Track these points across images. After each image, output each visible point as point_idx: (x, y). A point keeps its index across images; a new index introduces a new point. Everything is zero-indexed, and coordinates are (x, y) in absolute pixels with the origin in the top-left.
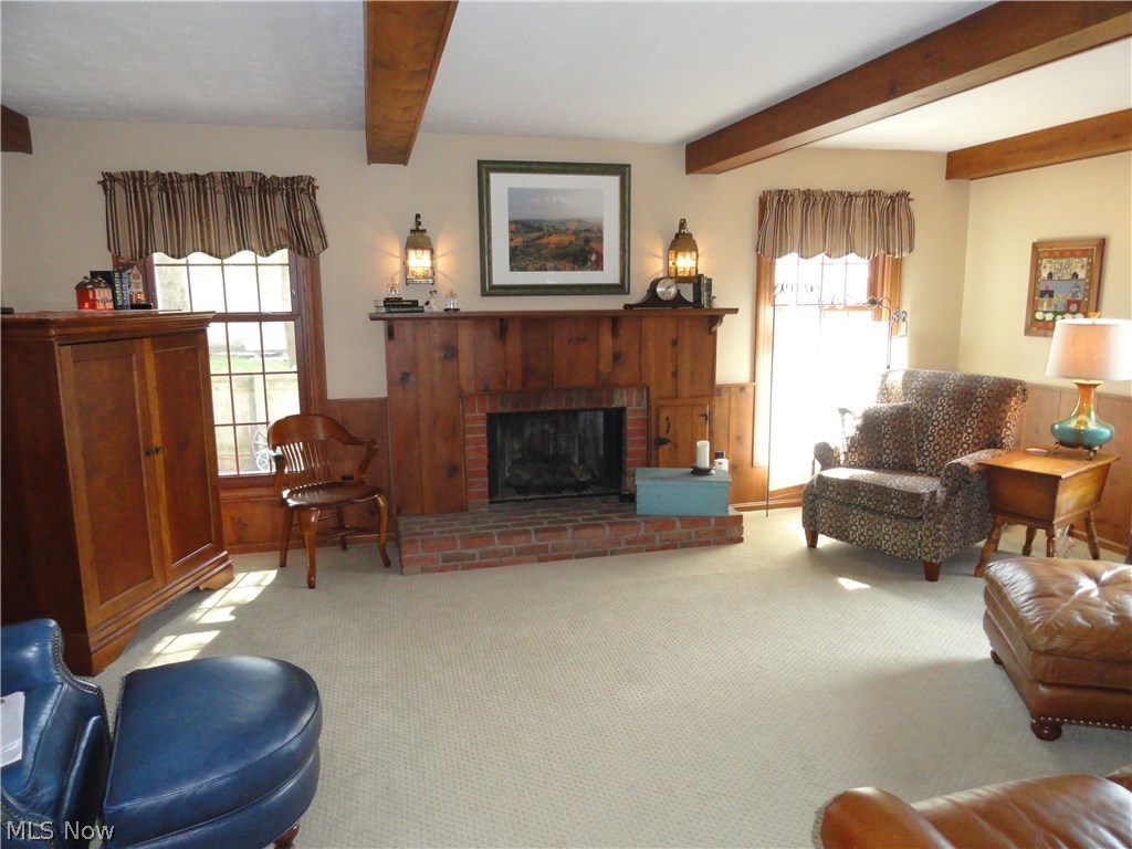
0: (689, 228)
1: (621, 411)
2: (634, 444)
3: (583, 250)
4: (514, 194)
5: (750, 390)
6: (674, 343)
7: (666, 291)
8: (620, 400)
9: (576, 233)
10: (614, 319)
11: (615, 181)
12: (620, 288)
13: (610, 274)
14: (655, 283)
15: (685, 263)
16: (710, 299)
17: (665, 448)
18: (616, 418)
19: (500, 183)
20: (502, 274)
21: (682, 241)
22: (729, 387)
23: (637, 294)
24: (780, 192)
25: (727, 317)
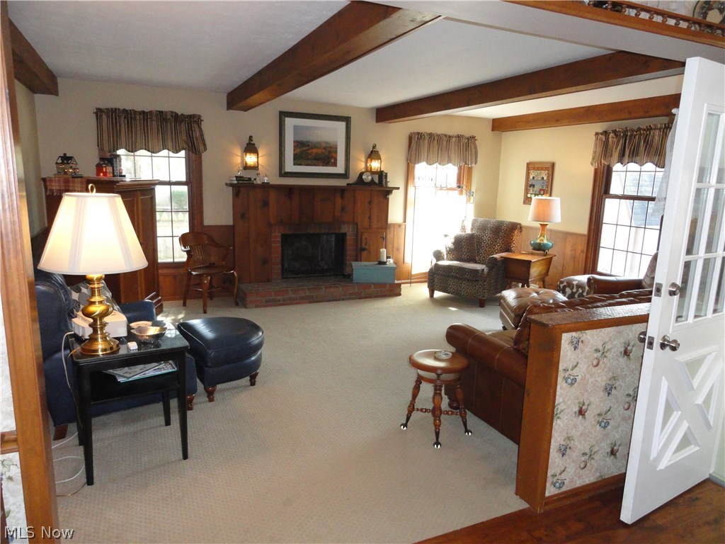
0: (378, 148)
1: (344, 235)
2: (350, 250)
3: (327, 156)
4: (296, 128)
5: (403, 227)
6: (370, 203)
7: (367, 178)
8: (345, 229)
9: (325, 148)
10: (342, 190)
11: (343, 124)
12: (345, 176)
13: (340, 169)
14: (361, 174)
15: (375, 165)
16: (387, 182)
17: (364, 253)
18: (341, 238)
19: (290, 122)
20: (290, 166)
21: (374, 154)
22: (394, 225)
23: (353, 178)
24: (418, 133)
25: (394, 191)
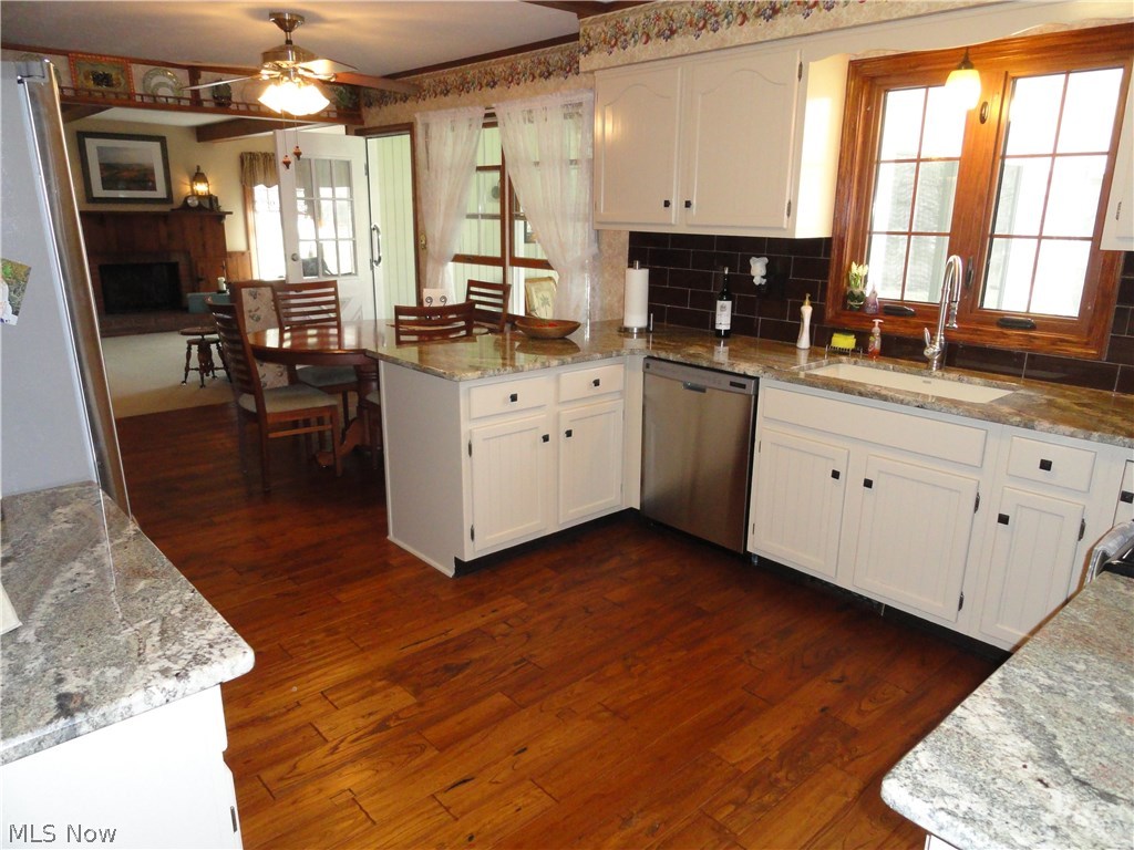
0: (202, 170)
1: (176, 264)
2: (185, 282)
3: (143, 178)
4: (100, 150)
5: (247, 254)
6: (201, 229)
7: (193, 202)
8: (175, 258)
9: (138, 171)
10: (164, 217)
11: (156, 146)
12: (169, 199)
13: (161, 192)
14: (186, 198)
15: (201, 188)
16: (218, 207)
17: (202, 284)
18: (174, 267)
19: (92, 145)
20: (98, 191)
21: (199, 176)
22: (235, 253)
23: (178, 202)
24: (251, 153)
25: (227, 216)
